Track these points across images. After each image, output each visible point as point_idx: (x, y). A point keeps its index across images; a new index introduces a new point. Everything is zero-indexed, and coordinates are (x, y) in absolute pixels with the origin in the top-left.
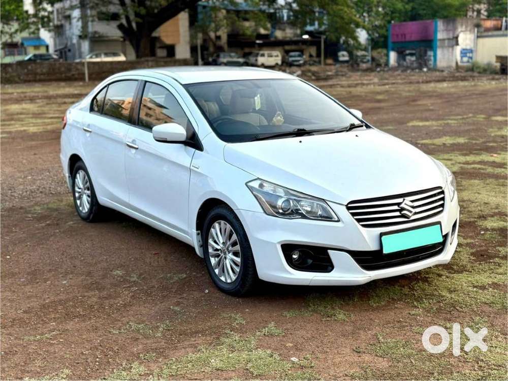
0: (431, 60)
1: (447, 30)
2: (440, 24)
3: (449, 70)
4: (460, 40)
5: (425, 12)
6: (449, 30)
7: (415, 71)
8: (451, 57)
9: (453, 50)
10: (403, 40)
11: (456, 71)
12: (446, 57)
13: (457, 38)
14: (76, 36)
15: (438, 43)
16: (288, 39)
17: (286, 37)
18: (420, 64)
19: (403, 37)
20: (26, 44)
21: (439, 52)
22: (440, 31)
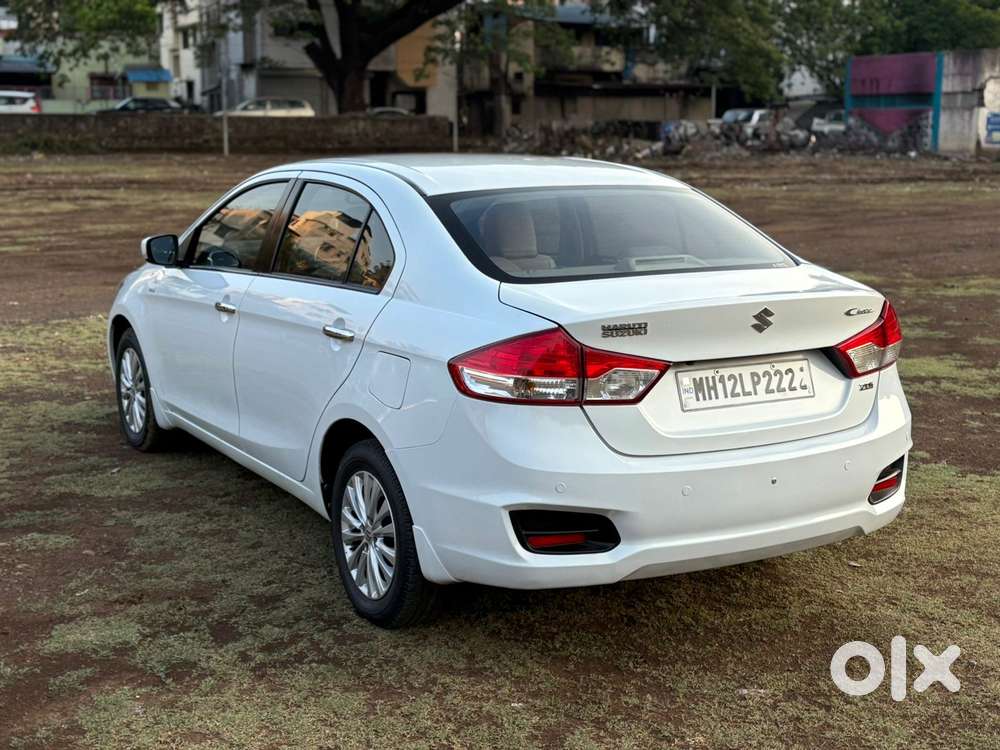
0: (927, 135)
1: (961, 74)
2: (948, 62)
3: (960, 156)
4: (988, 96)
5: (936, 35)
6: (967, 75)
7: (892, 155)
8: (966, 131)
9: (971, 116)
10: (874, 91)
11: (973, 160)
12: (958, 128)
13: (981, 90)
14: (236, 65)
15: (943, 101)
16: (659, 83)
17: (656, 79)
18: (905, 142)
19: (875, 85)
20: (131, 77)
21: (944, 119)
22: (947, 76)
